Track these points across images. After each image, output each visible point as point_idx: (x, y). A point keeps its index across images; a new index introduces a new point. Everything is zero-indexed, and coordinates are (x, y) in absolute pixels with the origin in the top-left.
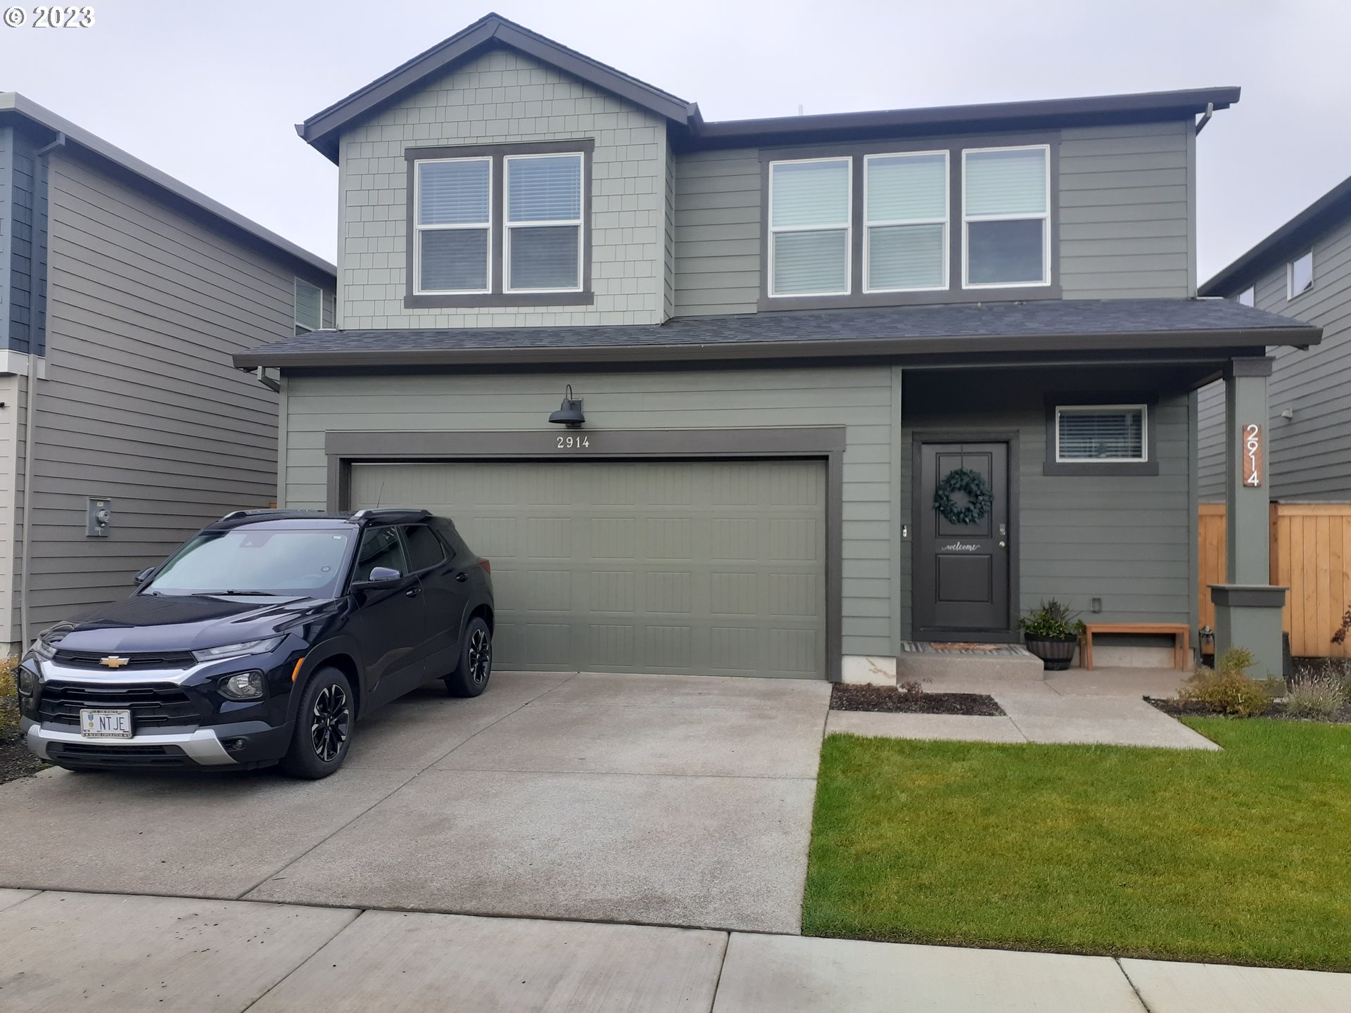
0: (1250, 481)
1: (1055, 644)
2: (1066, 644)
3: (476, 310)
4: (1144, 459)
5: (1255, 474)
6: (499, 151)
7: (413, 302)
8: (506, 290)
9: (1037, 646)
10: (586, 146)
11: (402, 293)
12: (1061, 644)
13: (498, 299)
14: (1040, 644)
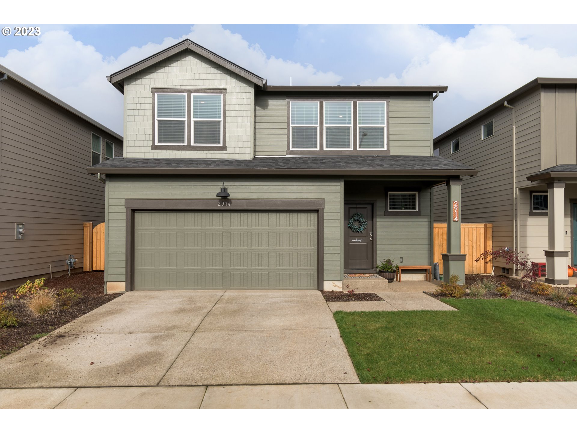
0: (455, 219)
1: (390, 274)
2: (393, 273)
3: (180, 151)
4: (417, 210)
5: (457, 217)
6: (189, 91)
7: (154, 147)
8: (192, 144)
9: (384, 275)
10: (223, 91)
11: (150, 144)
12: (391, 273)
13: (189, 147)
14: (385, 274)
